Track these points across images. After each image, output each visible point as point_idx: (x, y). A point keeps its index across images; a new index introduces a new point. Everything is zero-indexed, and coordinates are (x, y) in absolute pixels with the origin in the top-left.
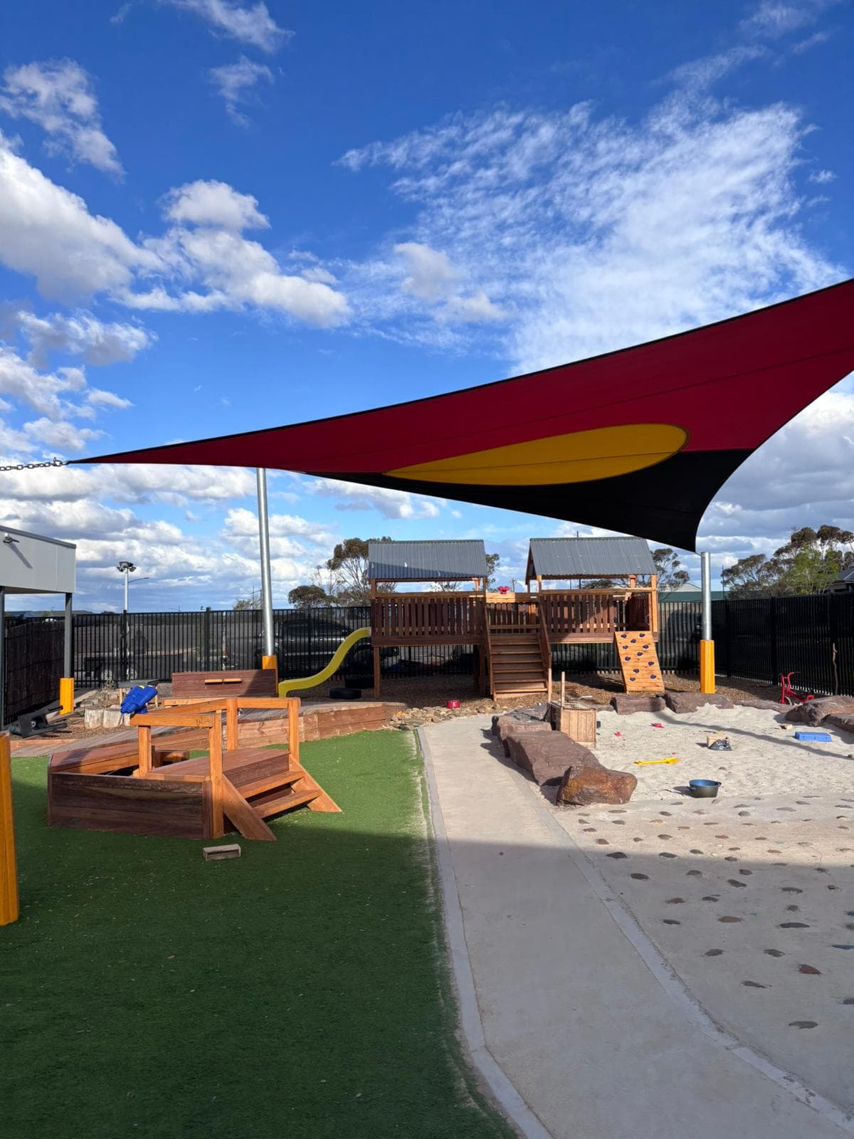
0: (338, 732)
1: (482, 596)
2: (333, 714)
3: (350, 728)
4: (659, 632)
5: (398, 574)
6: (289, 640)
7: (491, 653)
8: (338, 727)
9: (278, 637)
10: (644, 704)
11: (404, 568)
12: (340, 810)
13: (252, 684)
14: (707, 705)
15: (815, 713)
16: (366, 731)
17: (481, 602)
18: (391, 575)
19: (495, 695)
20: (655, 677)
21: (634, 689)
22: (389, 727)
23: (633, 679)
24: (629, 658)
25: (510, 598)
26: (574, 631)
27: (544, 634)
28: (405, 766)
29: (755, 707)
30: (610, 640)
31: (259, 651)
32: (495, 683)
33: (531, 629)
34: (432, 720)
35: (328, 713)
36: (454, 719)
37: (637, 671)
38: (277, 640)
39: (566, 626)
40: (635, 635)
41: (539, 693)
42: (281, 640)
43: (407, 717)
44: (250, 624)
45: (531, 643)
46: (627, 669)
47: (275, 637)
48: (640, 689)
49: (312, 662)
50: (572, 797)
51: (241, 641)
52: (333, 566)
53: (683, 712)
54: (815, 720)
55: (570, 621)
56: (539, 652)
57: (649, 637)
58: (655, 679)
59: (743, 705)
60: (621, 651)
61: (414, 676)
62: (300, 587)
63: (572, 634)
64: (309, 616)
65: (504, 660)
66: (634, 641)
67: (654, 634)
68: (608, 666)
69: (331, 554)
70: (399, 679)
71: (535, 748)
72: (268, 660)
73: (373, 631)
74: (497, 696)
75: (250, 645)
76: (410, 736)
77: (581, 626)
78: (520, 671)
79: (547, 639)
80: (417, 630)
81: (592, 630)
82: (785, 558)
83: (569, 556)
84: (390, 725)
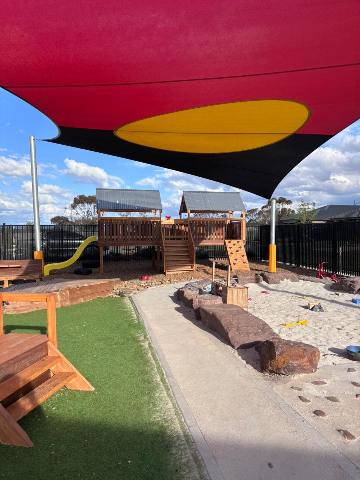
0: (82, 300)
1: (159, 220)
2: (78, 289)
3: (89, 296)
4: (246, 240)
5: (113, 207)
6: (51, 241)
7: (165, 250)
8: (82, 296)
9: (45, 240)
10: (252, 279)
11: (116, 203)
12: (93, 389)
13: (27, 268)
14: (285, 280)
15: (354, 286)
16: (99, 297)
17: (159, 223)
18: (109, 207)
19: (166, 272)
20: (245, 263)
21: (235, 269)
22: (112, 294)
23: (234, 264)
24: (232, 253)
25: (172, 222)
26: (205, 239)
27: (192, 241)
28: (132, 331)
29: (311, 281)
30: (222, 244)
31: (34, 248)
32: (166, 266)
33: (182, 238)
34: (138, 290)
35: (76, 288)
36: (150, 288)
37: (236, 260)
38: (44, 241)
39: (201, 237)
40: (234, 241)
41: (189, 271)
42: (46, 242)
43: (123, 287)
44: (29, 233)
45: (184, 245)
46: (232, 258)
47: (42, 240)
48: (238, 269)
49: (64, 253)
50: (279, 369)
51: (24, 242)
52: (73, 207)
53: (273, 284)
54: (353, 290)
55: (203, 234)
56: (188, 250)
57: (242, 243)
58: (245, 264)
59: (304, 280)
60: (229, 250)
61: (120, 261)
62: (56, 217)
63: (204, 241)
64: (62, 229)
65: (171, 254)
66: (234, 245)
67: (243, 241)
68: (214, 256)
69: (72, 202)
70: (111, 262)
71: (228, 321)
72: (38, 253)
73: (99, 237)
74: (167, 273)
75: (29, 244)
76: (127, 301)
77: (209, 237)
78: (179, 260)
79: (193, 243)
80: (124, 238)
81: (214, 239)
82: (265, 210)
83: (203, 201)
84: (113, 293)
